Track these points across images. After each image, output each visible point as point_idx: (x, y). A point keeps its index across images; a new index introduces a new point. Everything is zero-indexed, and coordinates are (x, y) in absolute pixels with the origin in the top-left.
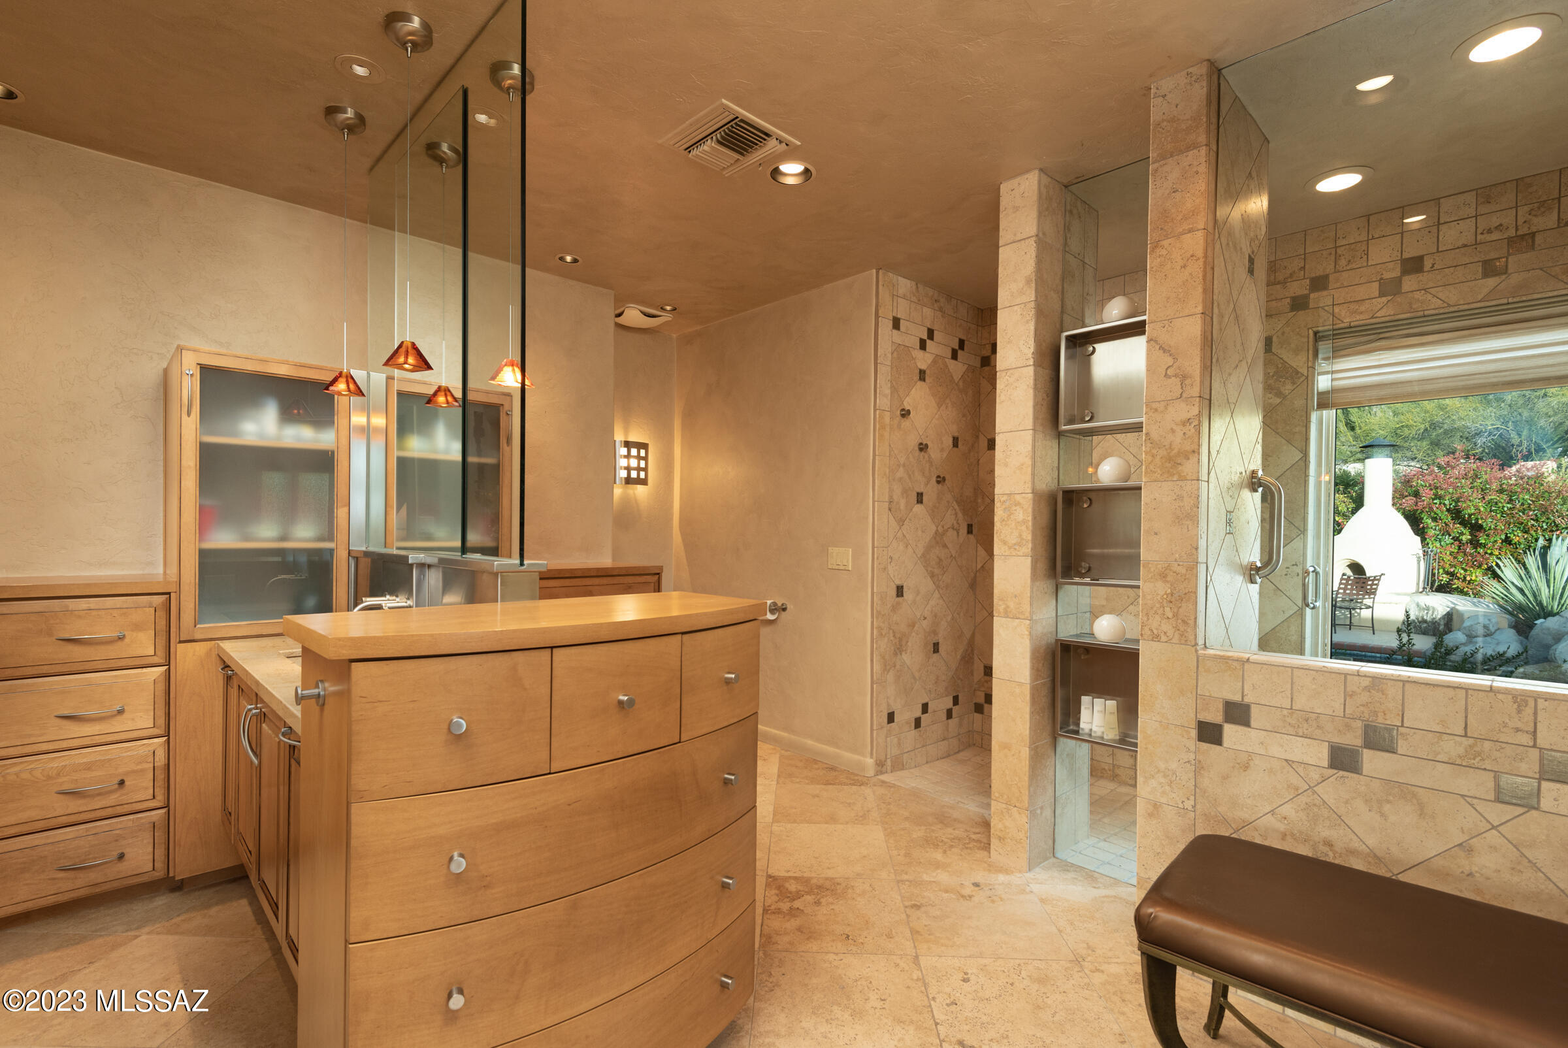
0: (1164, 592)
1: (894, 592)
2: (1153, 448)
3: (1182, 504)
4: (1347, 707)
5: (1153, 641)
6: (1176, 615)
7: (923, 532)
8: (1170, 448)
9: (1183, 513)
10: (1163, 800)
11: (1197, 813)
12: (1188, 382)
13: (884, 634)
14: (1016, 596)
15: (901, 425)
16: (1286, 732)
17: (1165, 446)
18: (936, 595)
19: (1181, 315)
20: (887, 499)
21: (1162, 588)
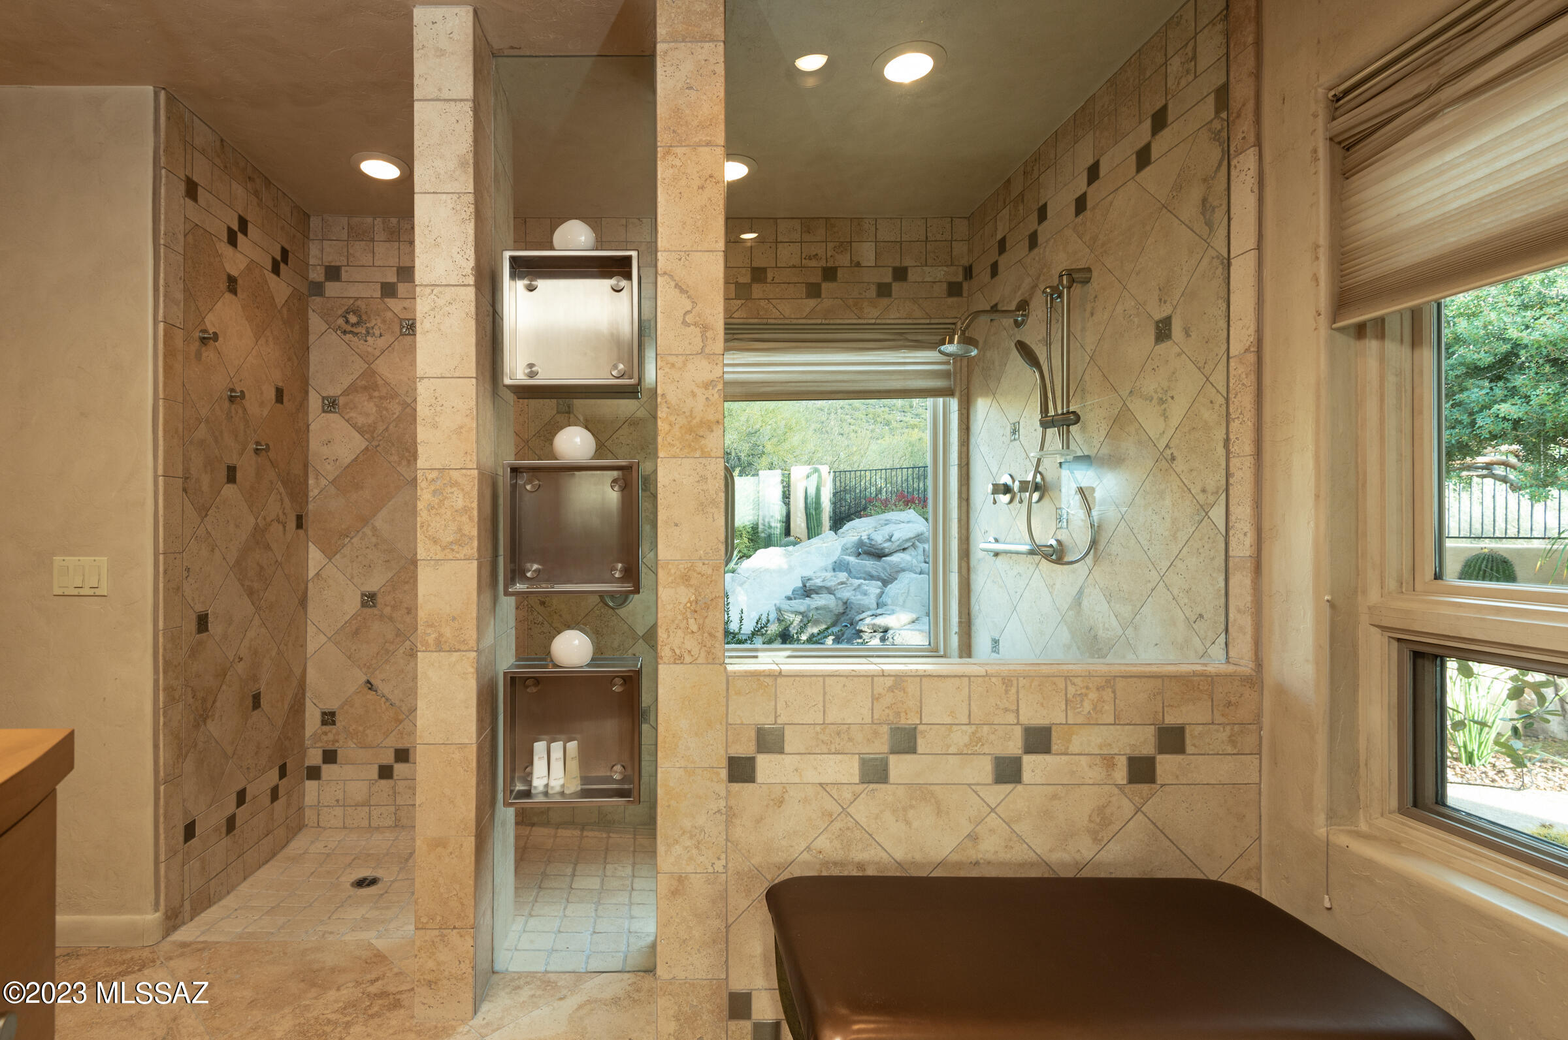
0: (687, 599)
1: (193, 626)
2: (671, 414)
3: (705, 487)
4: (875, 712)
5: (675, 663)
6: (701, 628)
7: (237, 526)
8: (691, 415)
9: (707, 499)
10: (690, 869)
11: (729, 874)
12: (709, 334)
13: (177, 697)
14: (454, 619)
15: (201, 355)
16: (819, 752)
17: (684, 412)
18: (257, 621)
19: (699, 248)
20: (180, 474)
21: (685, 595)
